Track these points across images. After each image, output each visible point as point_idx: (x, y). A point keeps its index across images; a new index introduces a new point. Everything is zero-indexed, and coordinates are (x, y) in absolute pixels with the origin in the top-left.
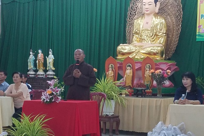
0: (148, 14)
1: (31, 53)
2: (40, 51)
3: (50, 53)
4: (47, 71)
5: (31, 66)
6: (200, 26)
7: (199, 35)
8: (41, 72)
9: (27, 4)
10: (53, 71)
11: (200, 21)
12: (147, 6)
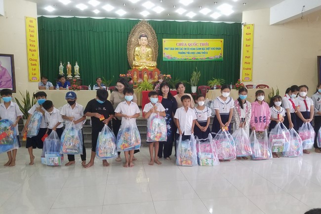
0: (143, 46)
1: (61, 64)
2: (69, 63)
3: (76, 64)
4: (75, 75)
5: (61, 72)
6: (164, 54)
7: (164, 58)
8: (70, 76)
9: (53, 32)
10: (79, 75)
11: (164, 51)
12: (144, 41)
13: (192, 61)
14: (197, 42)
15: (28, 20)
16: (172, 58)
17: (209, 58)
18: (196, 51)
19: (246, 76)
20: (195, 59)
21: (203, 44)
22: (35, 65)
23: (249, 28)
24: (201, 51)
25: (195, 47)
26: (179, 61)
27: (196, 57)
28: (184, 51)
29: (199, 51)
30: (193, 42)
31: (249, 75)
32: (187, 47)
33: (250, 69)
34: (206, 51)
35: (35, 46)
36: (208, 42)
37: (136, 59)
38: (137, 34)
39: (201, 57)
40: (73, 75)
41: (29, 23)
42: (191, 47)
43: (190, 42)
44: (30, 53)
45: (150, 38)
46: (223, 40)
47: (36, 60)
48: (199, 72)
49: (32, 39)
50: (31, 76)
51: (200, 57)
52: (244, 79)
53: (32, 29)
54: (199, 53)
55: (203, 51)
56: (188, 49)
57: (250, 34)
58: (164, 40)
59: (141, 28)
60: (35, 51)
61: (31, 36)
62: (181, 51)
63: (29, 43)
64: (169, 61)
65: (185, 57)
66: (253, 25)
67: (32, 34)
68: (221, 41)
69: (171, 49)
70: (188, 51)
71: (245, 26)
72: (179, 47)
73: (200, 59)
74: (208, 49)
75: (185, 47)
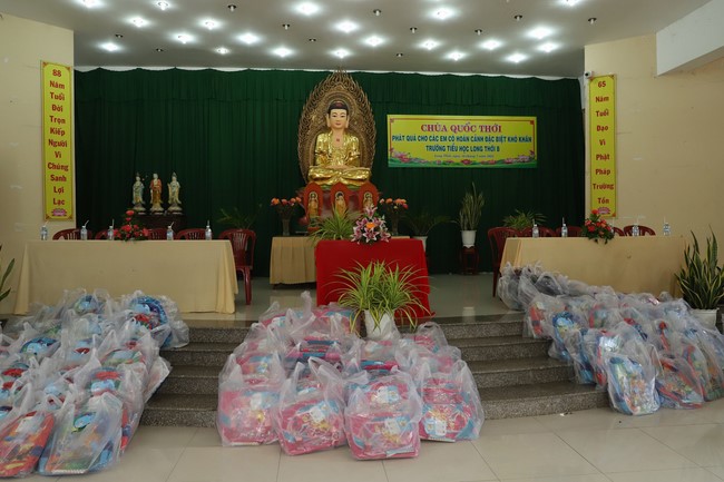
0: (338, 129)
1: (138, 178)
2: (155, 176)
3: (174, 178)
5: (138, 197)
6: (391, 149)
7: (391, 160)
8: (157, 207)
10: (179, 205)
11: (392, 144)
12: (339, 118)
13: (462, 169)
14: (472, 123)
15: (49, 70)
16: (410, 160)
17: (503, 161)
18: (469, 144)
19: (602, 205)
20: (469, 162)
21: (489, 129)
22: (64, 179)
23: (602, 84)
24: (483, 144)
25: (470, 134)
26: (429, 169)
27: (471, 159)
28: (441, 144)
29: (478, 144)
30: (464, 123)
31: (607, 201)
32: (450, 133)
33: (611, 187)
34: (496, 144)
35: (63, 133)
36: (499, 123)
37: (318, 161)
38: (322, 104)
39: (486, 160)
40: (165, 205)
41: (50, 77)
42: (459, 134)
43: (456, 123)
44: (51, 150)
45: (356, 112)
46: (534, 119)
47: (65, 168)
48: (481, 196)
49: (57, 115)
50: (51, 207)
51: (480, 158)
53: (57, 91)
54: (478, 149)
55: (489, 144)
56: (452, 139)
57: (607, 99)
58: (390, 117)
59: (333, 91)
60: (63, 144)
61: (54, 108)
62: (433, 144)
63: (49, 125)
64: (404, 168)
65: (444, 159)
66: (612, 76)
67: (58, 103)
68: (532, 122)
69: (409, 139)
70: (451, 144)
71: (591, 79)
72: (428, 134)
73: (483, 163)
74: (499, 139)
75: (444, 134)
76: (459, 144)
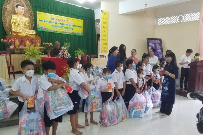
6: (39, 24)
7: (39, 28)
11: (38, 22)
12: (21, 10)
13: (62, 34)
14: (65, 19)
16: (45, 29)
17: (74, 33)
18: (64, 26)
19: (104, 49)
20: (64, 32)
21: (70, 22)
23: (105, 14)
25: (64, 23)
26: (51, 33)
27: (65, 31)
28: (55, 25)
29: (67, 26)
30: (62, 19)
32: (58, 21)
33: (106, 44)
36: (73, 20)
42: (60, 22)
46: (83, 20)
51: (68, 31)
52: (102, 51)
54: (67, 28)
55: (70, 27)
57: (106, 19)
58: (37, 12)
62: (53, 24)
64: (43, 32)
65: (56, 30)
66: (108, 12)
68: (82, 22)
69: (45, 21)
70: (58, 25)
72: (51, 21)
73: (68, 33)
74: (73, 26)
75: (56, 21)
76: (61, 25)
